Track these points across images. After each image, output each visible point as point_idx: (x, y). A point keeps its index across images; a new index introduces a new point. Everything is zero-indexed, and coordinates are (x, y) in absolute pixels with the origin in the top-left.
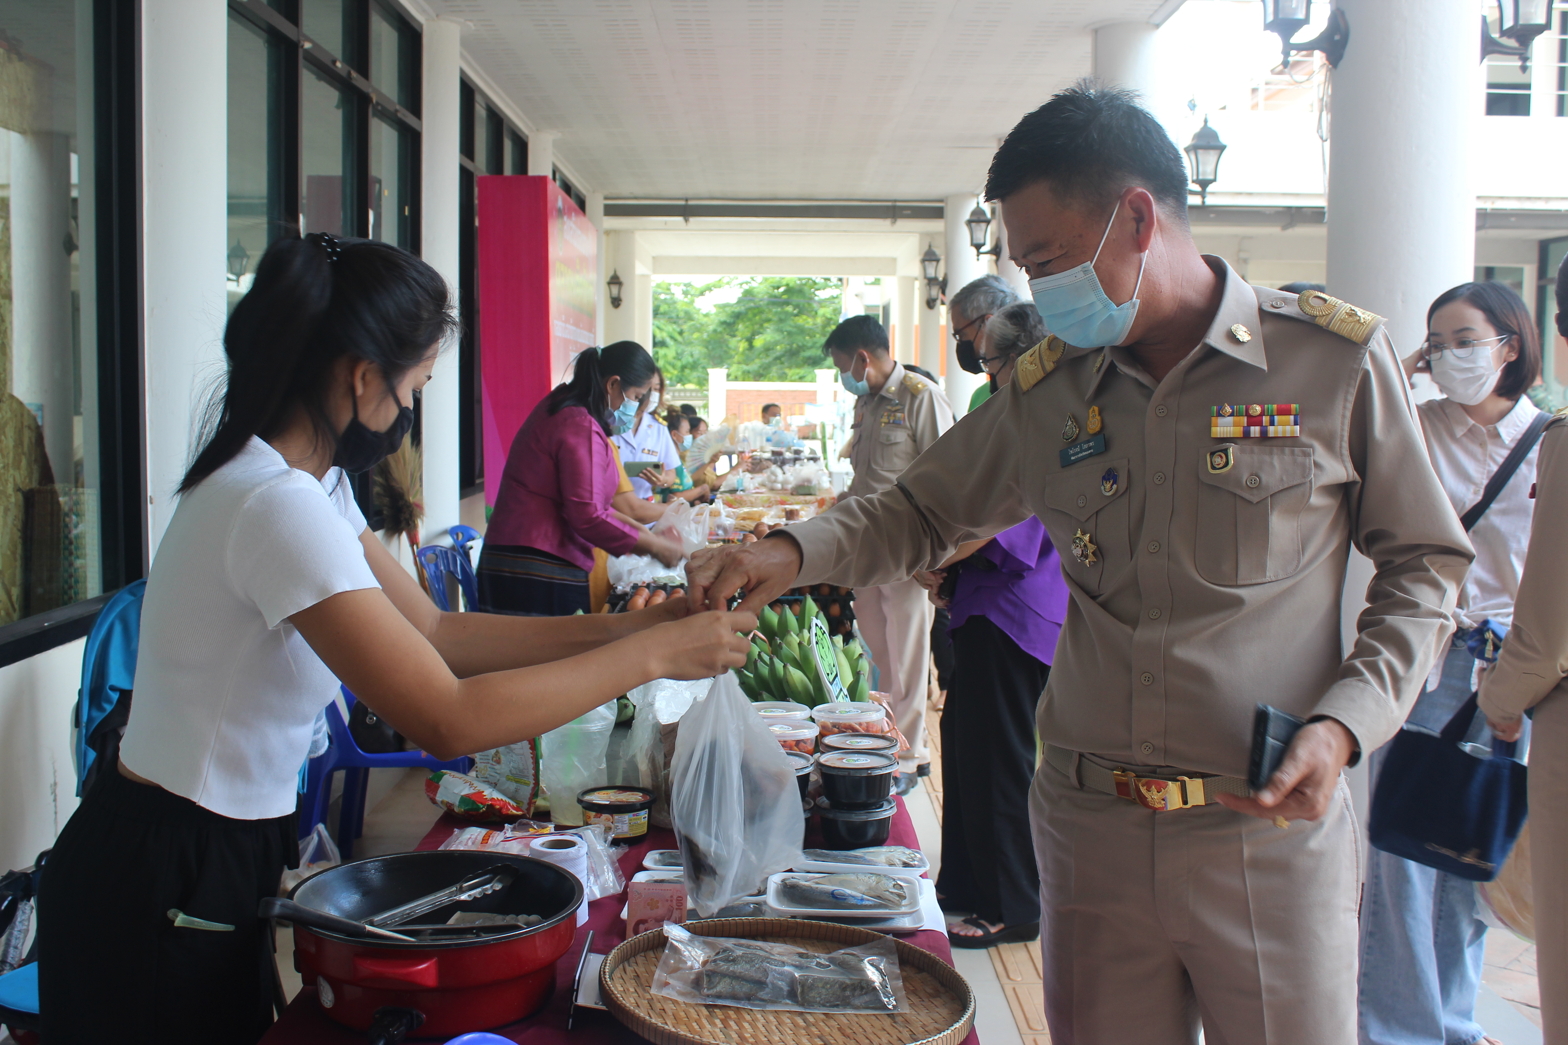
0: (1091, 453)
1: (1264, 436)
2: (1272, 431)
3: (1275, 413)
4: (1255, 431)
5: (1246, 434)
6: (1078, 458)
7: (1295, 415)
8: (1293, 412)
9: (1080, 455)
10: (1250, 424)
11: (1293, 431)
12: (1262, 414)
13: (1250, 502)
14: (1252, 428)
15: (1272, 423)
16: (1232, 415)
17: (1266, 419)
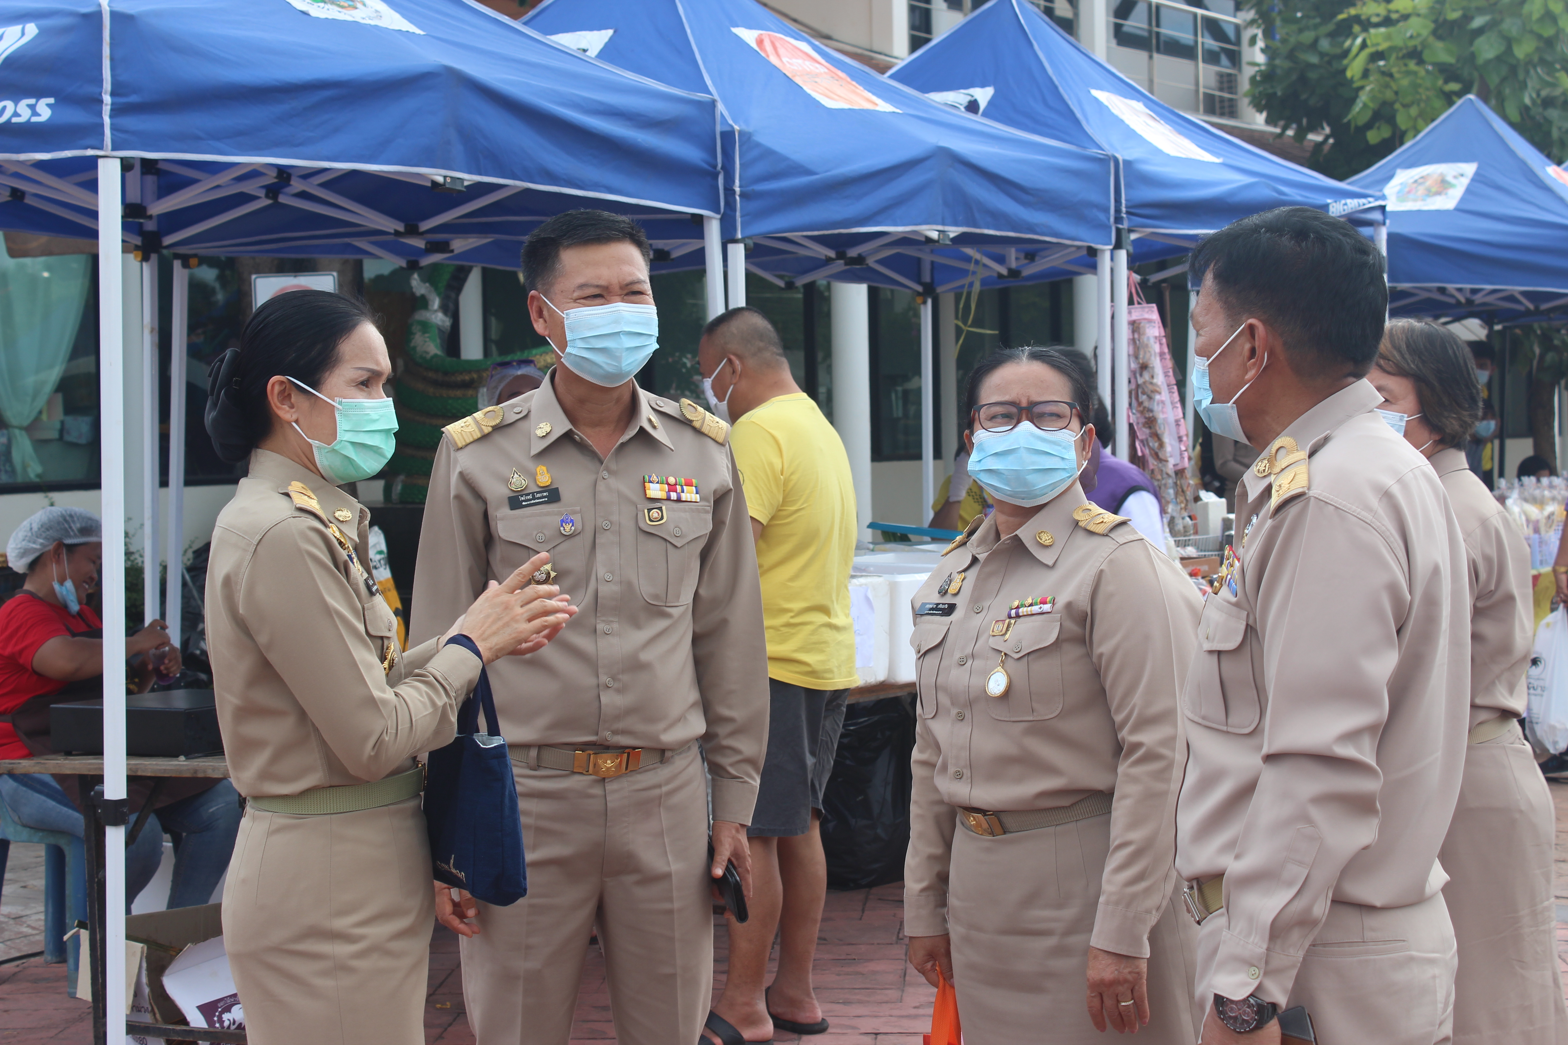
0: (545, 501)
1: (679, 500)
2: (684, 497)
3: (683, 484)
4: (674, 496)
5: (668, 499)
6: (530, 504)
7: (696, 487)
8: (694, 485)
9: (532, 502)
10: (669, 491)
11: (696, 498)
12: (676, 484)
13: (676, 547)
14: (671, 493)
15: (683, 491)
16: (658, 483)
17: (679, 488)
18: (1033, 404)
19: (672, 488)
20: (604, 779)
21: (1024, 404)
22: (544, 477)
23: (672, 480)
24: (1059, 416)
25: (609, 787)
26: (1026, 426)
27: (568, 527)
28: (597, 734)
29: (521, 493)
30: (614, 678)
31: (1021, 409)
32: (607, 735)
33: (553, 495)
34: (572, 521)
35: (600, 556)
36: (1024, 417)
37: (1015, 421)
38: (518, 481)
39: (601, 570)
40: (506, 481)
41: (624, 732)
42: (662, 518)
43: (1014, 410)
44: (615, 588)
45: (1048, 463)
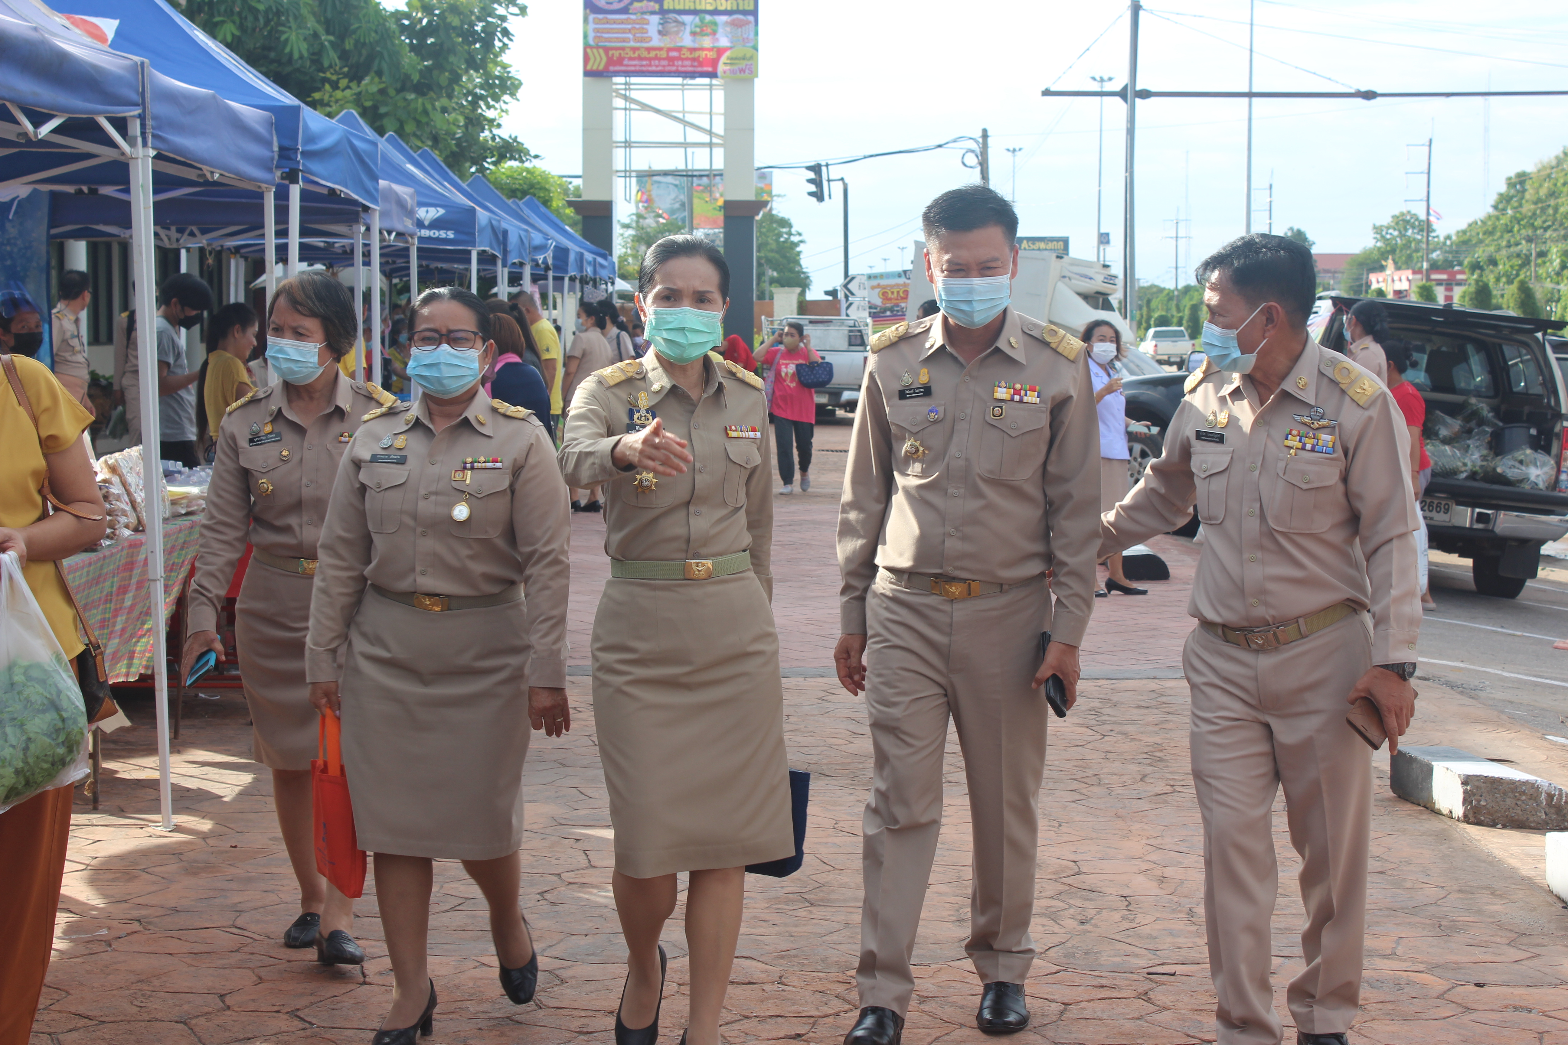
18: (450, 331)
19: (1017, 392)
20: (952, 600)
21: (444, 331)
22: (924, 378)
23: (1018, 386)
24: (467, 339)
25: (956, 606)
26: (445, 347)
27: (932, 415)
28: (941, 568)
29: (908, 388)
30: (956, 529)
31: (441, 335)
32: (950, 570)
33: (927, 391)
34: (936, 411)
35: (955, 439)
36: (444, 341)
37: (437, 343)
38: (907, 379)
39: (953, 450)
40: (900, 378)
41: (962, 569)
42: (1001, 415)
43: (436, 335)
44: (962, 463)
45: (459, 372)
